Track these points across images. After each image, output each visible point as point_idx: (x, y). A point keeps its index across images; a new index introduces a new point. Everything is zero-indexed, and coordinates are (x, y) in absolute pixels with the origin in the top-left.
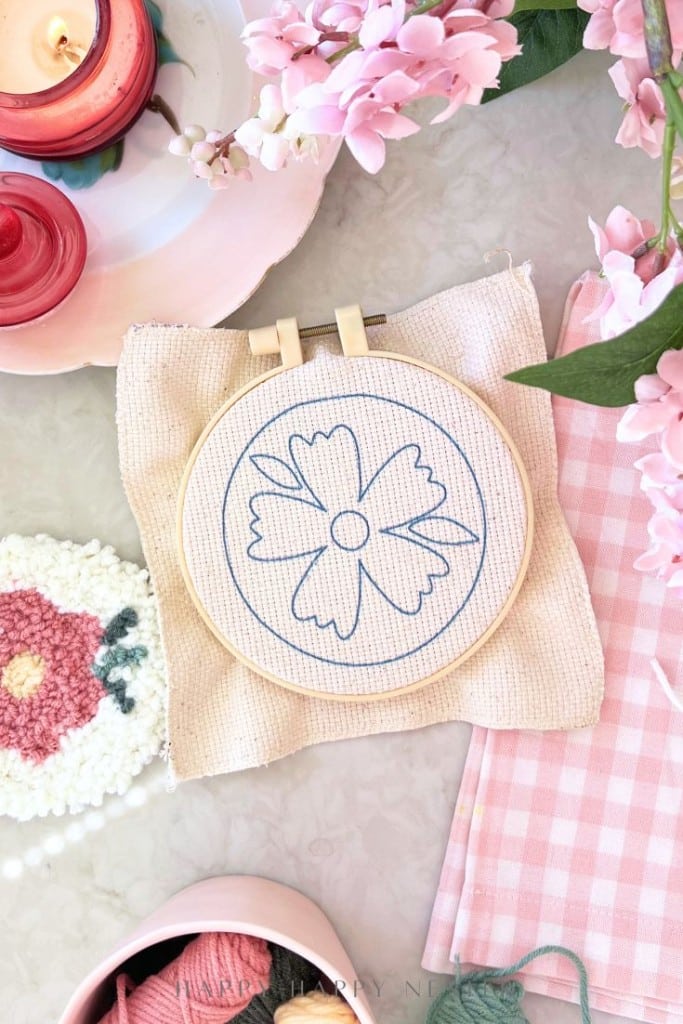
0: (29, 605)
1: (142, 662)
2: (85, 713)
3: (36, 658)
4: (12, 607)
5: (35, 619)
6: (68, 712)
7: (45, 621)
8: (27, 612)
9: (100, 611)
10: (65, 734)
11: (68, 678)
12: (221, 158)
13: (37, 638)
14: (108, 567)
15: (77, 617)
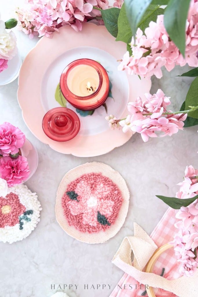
0: (15, 198)
1: (29, 222)
2: (13, 224)
3: (10, 208)
4: (12, 196)
5: (15, 201)
6: (9, 222)
7: (16, 202)
8: (14, 199)
9: (27, 207)
10: (7, 226)
11: (13, 216)
12: (115, 124)
13: (13, 205)
14: (34, 200)
15: (22, 205)
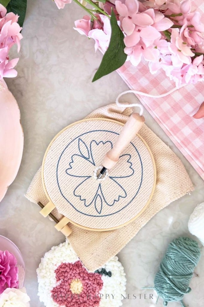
0: (64, 268)
2: (100, 284)
3: (76, 280)
4: (60, 272)
5: (68, 270)
6: (96, 288)
7: (71, 269)
8: (65, 270)
10: (99, 293)
11: (89, 279)
13: (73, 275)
